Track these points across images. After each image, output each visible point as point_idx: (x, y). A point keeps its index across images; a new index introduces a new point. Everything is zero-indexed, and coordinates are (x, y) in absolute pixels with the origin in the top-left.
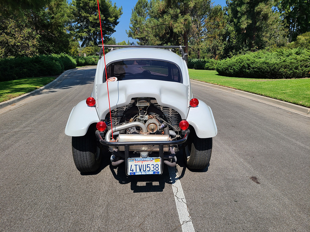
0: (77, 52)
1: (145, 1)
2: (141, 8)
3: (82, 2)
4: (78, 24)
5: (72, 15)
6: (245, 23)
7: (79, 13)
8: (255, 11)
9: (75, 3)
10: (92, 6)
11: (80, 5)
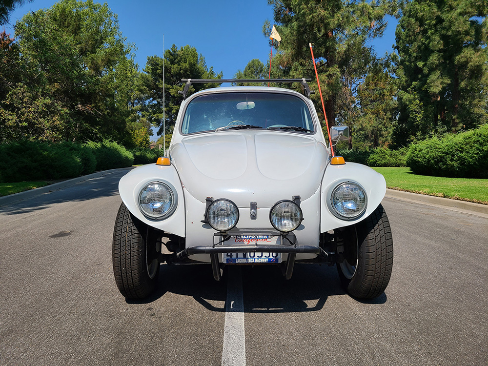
0: (147, 142)
1: (258, 64)
2: (252, 74)
3: (160, 67)
4: (153, 100)
5: (145, 87)
6: (437, 84)
7: (155, 84)
8: (456, 62)
9: (149, 69)
10: (174, 73)
11: (157, 71)
